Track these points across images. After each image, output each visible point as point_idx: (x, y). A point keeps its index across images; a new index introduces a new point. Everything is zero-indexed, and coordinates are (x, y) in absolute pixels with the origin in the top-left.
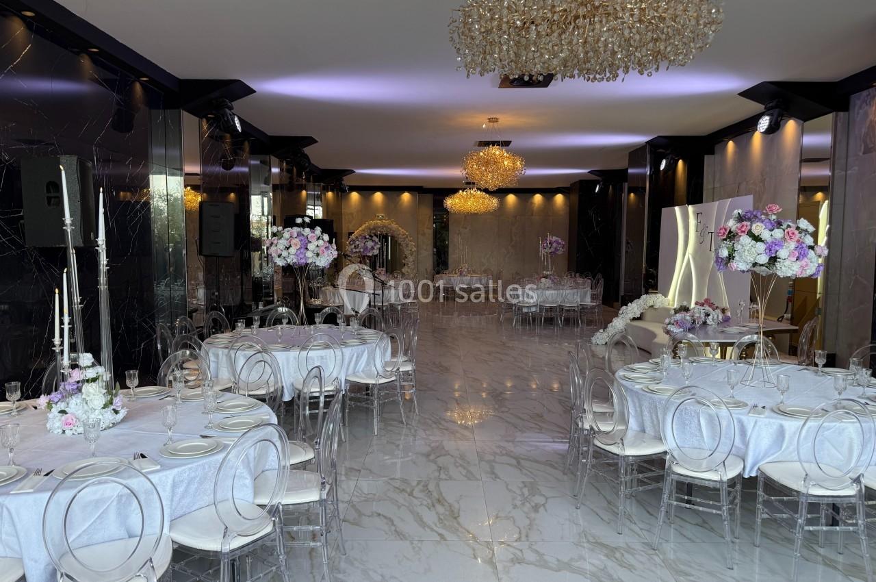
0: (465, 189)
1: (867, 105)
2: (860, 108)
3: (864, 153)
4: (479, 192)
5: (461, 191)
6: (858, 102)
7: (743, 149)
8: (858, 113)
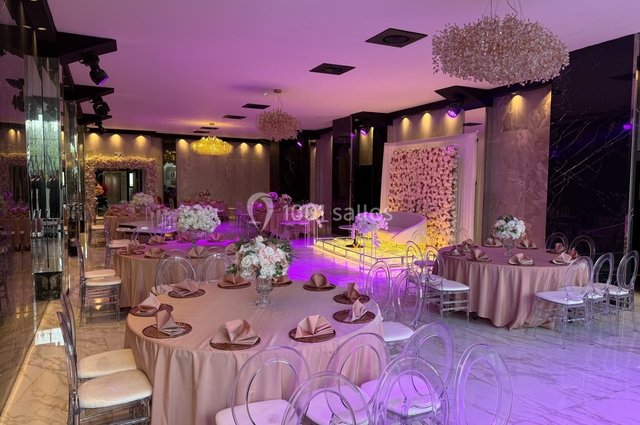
0: (208, 137)
1: (505, 104)
2: (501, 106)
3: (503, 131)
4: (217, 139)
5: (203, 138)
6: (499, 103)
7: (416, 124)
8: (499, 109)
